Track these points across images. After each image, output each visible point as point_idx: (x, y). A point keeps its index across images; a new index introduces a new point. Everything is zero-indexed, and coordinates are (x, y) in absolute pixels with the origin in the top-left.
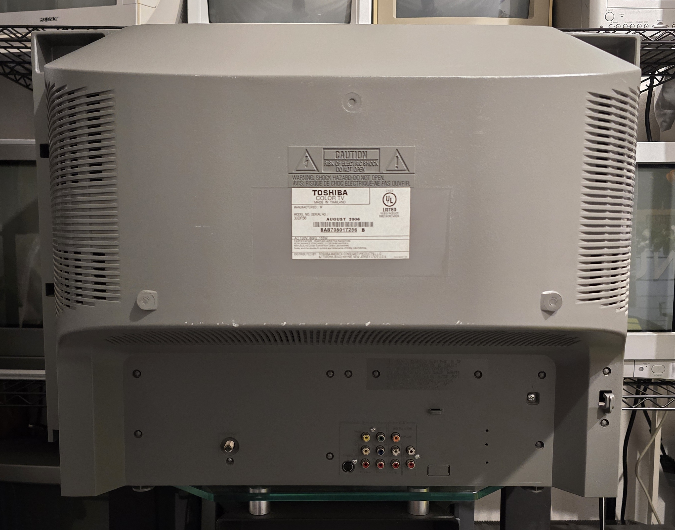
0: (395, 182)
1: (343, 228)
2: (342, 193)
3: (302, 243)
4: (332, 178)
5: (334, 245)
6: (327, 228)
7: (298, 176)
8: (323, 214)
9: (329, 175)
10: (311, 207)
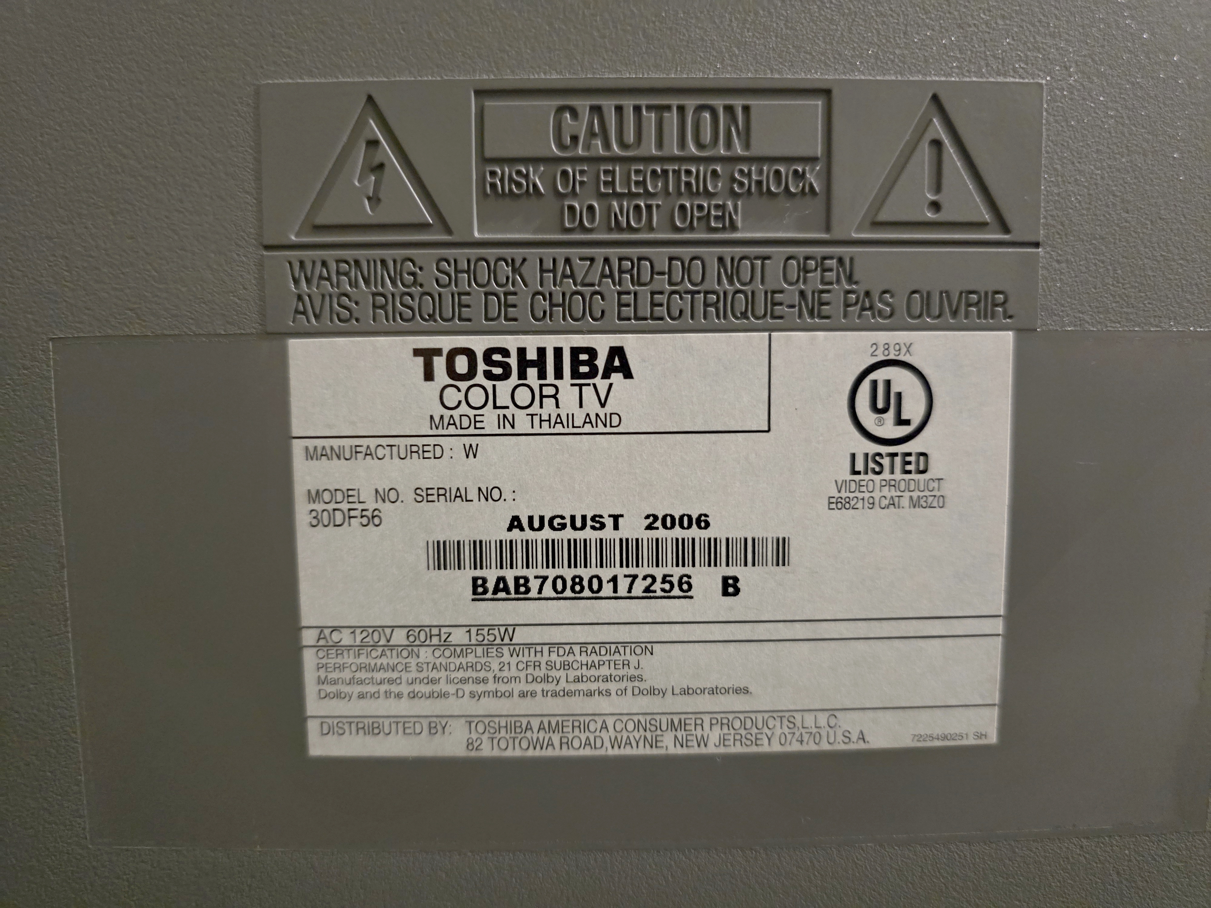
0: (927, 299)
1: (606, 574)
2: (601, 363)
3: (360, 668)
4: (532, 271)
5: (553, 673)
6: (510, 575)
7: (324, 264)
8: (486, 495)
9: (518, 253)
10: (412, 451)
